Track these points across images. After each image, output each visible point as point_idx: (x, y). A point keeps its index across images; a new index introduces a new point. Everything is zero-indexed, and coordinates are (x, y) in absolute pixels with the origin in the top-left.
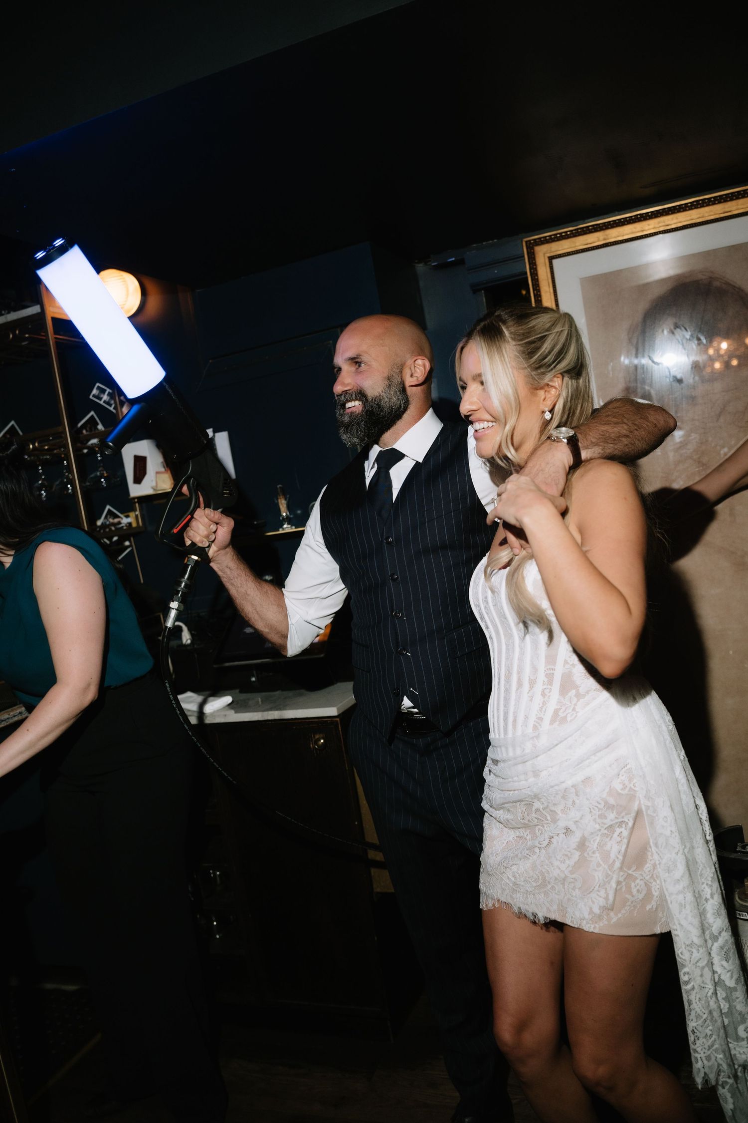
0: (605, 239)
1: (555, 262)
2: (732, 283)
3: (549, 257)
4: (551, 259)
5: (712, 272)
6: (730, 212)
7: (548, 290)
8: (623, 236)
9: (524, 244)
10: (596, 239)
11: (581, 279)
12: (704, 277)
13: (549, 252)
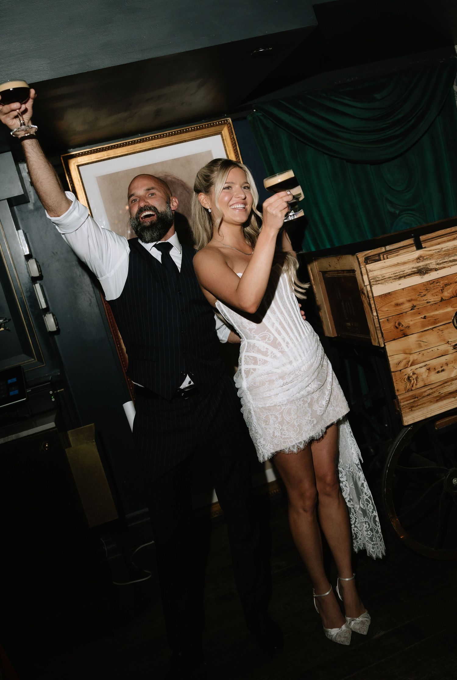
0: (107, 156)
1: (80, 168)
2: (176, 178)
3: (77, 165)
4: (78, 166)
5: (166, 172)
6: (172, 141)
7: (78, 183)
8: (118, 154)
9: (62, 158)
10: (103, 156)
11: (96, 177)
12: (162, 175)
13: (76, 162)
